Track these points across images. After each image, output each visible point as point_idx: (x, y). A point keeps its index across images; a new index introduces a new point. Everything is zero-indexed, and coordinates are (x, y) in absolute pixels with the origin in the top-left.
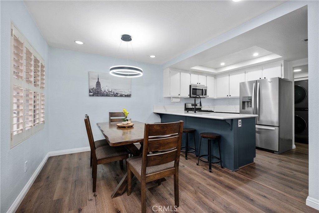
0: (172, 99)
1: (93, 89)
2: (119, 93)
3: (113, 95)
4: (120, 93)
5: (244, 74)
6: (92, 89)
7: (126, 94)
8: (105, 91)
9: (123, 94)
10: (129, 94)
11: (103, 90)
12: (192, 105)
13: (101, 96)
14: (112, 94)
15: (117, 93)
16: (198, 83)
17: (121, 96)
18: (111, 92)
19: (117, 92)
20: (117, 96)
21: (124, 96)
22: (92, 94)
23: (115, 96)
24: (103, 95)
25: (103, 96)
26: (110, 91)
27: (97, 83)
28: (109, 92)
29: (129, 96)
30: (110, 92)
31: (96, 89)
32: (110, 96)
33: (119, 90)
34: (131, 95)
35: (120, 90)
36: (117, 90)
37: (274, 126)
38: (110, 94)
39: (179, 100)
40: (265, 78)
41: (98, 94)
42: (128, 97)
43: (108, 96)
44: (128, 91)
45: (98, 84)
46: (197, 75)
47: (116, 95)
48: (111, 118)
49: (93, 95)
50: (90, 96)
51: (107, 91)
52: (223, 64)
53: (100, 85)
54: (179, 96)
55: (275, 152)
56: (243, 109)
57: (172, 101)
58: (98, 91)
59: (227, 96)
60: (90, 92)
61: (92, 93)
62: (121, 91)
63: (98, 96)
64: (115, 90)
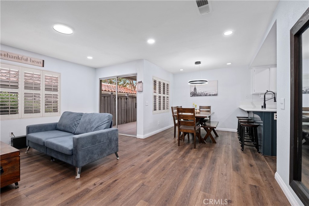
4: (209, 93)
6: (192, 93)
7: (213, 94)
8: (199, 93)
10: (216, 94)
11: (198, 92)
15: (207, 94)
17: (210, 95)
18: (203, 93)
21: (212, 95)
23: (205, 96)
25: (198, 96)
26: (202, 92)
27: (194, 89)
28: (202, 93)
29: (216, 95)
32: (202, 96)
34: (217, 94)
41: (195, 95)
42: (215, 96)
44: (215, 92)
47: (206, 95)
49: (192, 96)
50: (191, 96)
53: (196, 89)
58: (195, 93)
60: (191, 94)
64: (205, 91)
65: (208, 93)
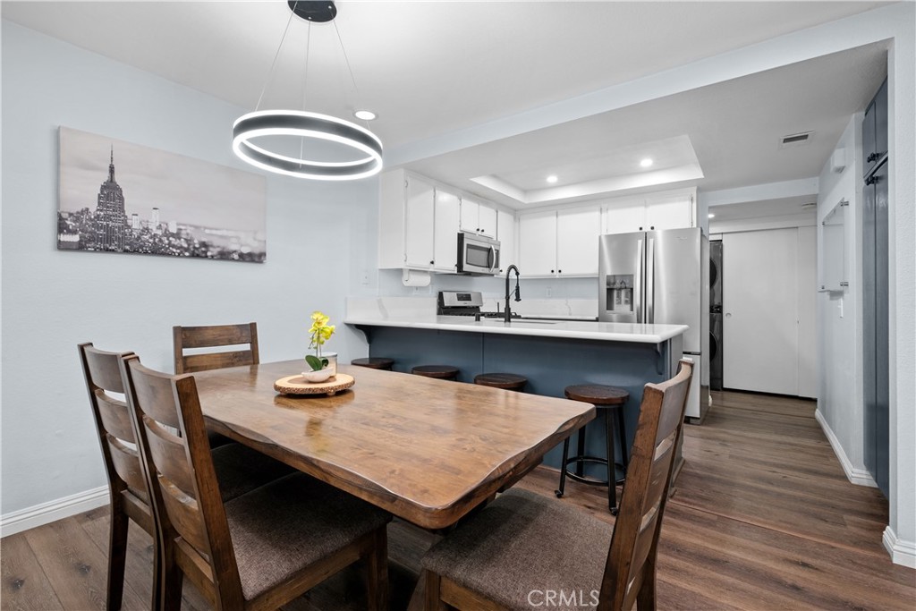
0: (406, 276)
1: (84, 217)
2: (215, 244)
3: (187, 250)
4: (218, 244)
5: (598, 213)
6: (77, 217)
7: (245, 250)
8: (146, 230)
9: (233, 247)
10: (257, 251)
11: (135, 224)
12: (461, 298)
13: (126, 251)
14: (181, 247)
15: (204, 244)
16: (478, 230)
17: (224, 256)
18: (177, 236)
19: (204, 240)
20: (206, 257)
21: (236, 257)
22: (76, 238)
23: (194, 255)
24: (135, 248)
25: (135, 252)
26: (173, 230)
27: (103, 188)
28: (168, 234)
29: (255, 258)
30: (173, 235)
31: (98, 217)
32: (171, 255)
33: (214, 232)
34: (264, 254)
35: (219, 233)
36: (207, 231)
37: (689, 353)
38: (174, 246)
39: (426, 280)
40: (652, 228)
41: (108, 239)
42: (253, 261)
43: (163, 254)
44: (255, 239)
45: (111, 193)
46: (477, 205)
47: (199, 252)
48: (187, 352)
49: (81, 247)
50: (62, 246)
51: (159, 233)
52: (552, 179)
53: (122, 199)
54: (432, 268)
55: (692, 420)
56: (608, 309)
57: (406, 284)
58: (107, 228)
59: (553, 271)
60: (62, 227)
61: (74, 232)
62: (222, 237)
63: (107, 250)
64: (197, 227)
65: (216, 242)
